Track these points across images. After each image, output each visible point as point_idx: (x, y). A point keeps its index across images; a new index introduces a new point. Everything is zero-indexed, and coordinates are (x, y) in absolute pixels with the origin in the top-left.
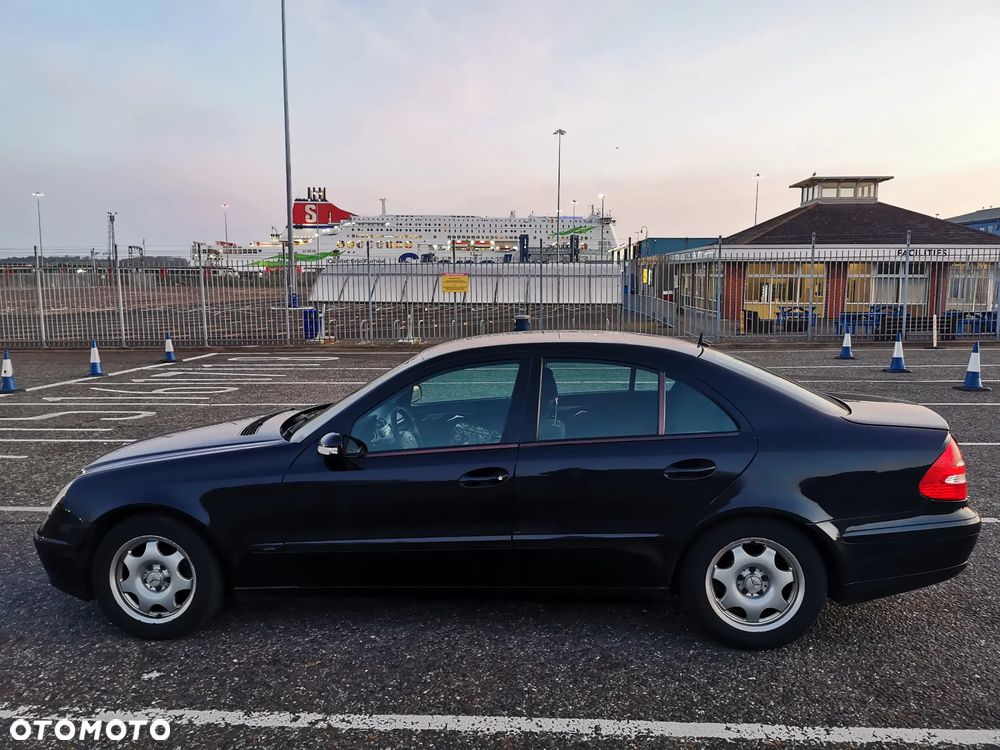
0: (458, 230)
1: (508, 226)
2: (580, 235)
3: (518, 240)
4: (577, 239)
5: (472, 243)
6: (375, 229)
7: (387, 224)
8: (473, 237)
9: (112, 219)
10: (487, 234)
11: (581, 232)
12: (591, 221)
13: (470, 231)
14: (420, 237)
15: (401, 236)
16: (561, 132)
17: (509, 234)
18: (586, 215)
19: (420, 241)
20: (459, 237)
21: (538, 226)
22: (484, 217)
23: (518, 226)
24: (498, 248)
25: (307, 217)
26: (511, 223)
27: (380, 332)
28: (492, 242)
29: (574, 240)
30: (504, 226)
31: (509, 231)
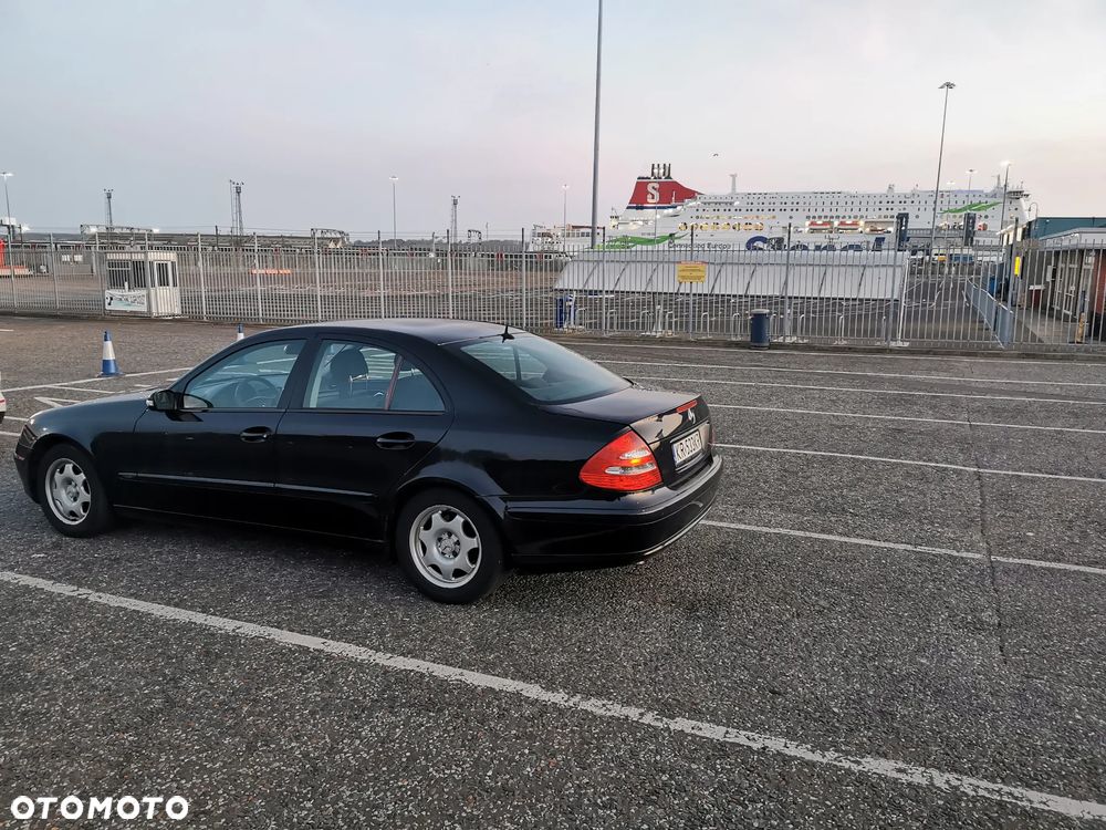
0: (819, 210)
1: (884, 203)
2: (978, 213)
3: (895, 220)
4: (974, 219)
5: (836, 223)
6: (722, 209)
7: (737, 203)
8: (838, 217)
9: (455, 203)
10: (856, 212)
11: (979, 210)
12: (994, 196)
13: (834, 210)
14: (774, 217)
15: (751, 217)
16: (949, 85)
17: (884, 212)
18: (989, 187)
19: (774, 223)
20: (820, 217)
21: (923, 203)
22: (853, 192)
23: (897, 203)
24: (868, 230)
25: (649, 196)
26: (887, 199)
27: (622, 324)
28: (862, 223)
29: (970, 220)
30: (877, 203)
31: (884, 209)
